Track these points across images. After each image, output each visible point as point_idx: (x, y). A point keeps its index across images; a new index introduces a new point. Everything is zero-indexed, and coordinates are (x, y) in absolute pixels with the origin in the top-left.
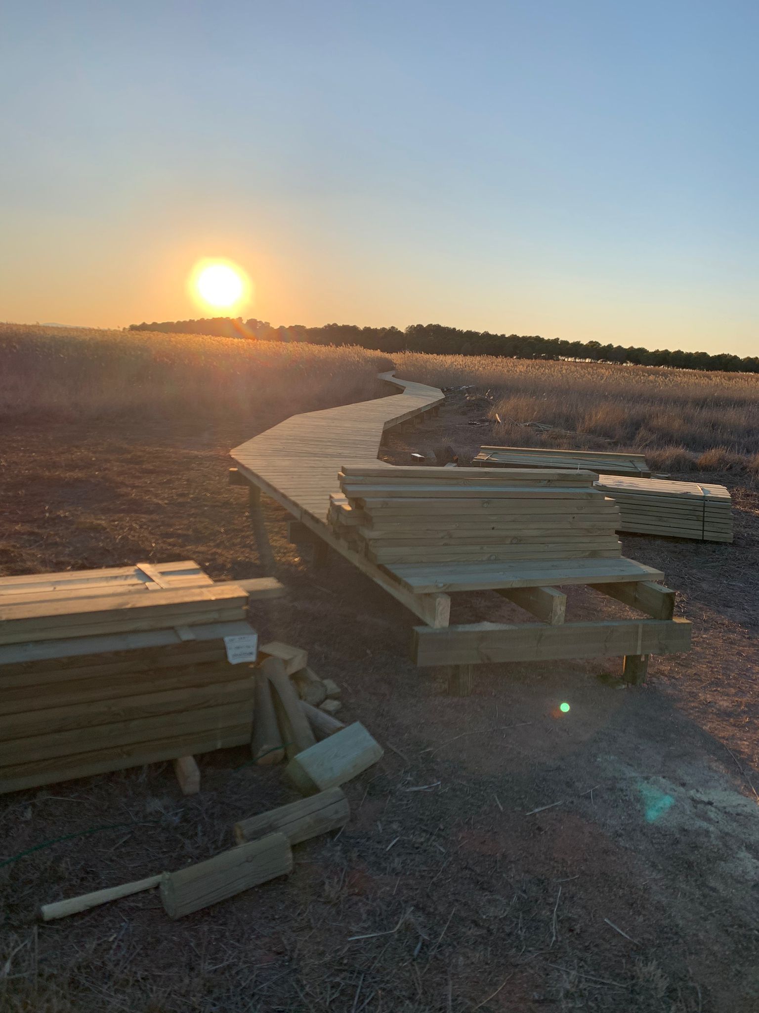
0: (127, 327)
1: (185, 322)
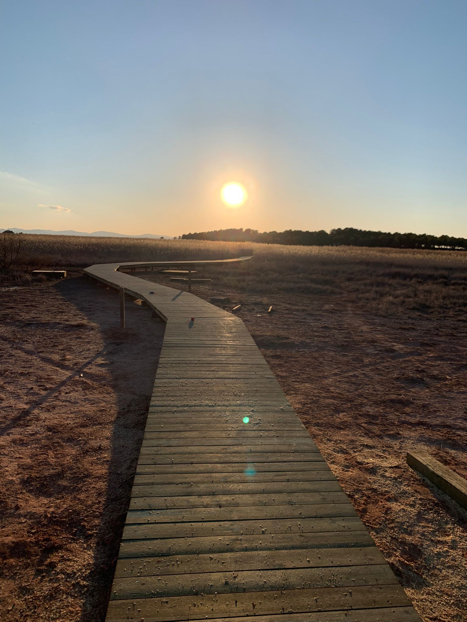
0: (181, 236)
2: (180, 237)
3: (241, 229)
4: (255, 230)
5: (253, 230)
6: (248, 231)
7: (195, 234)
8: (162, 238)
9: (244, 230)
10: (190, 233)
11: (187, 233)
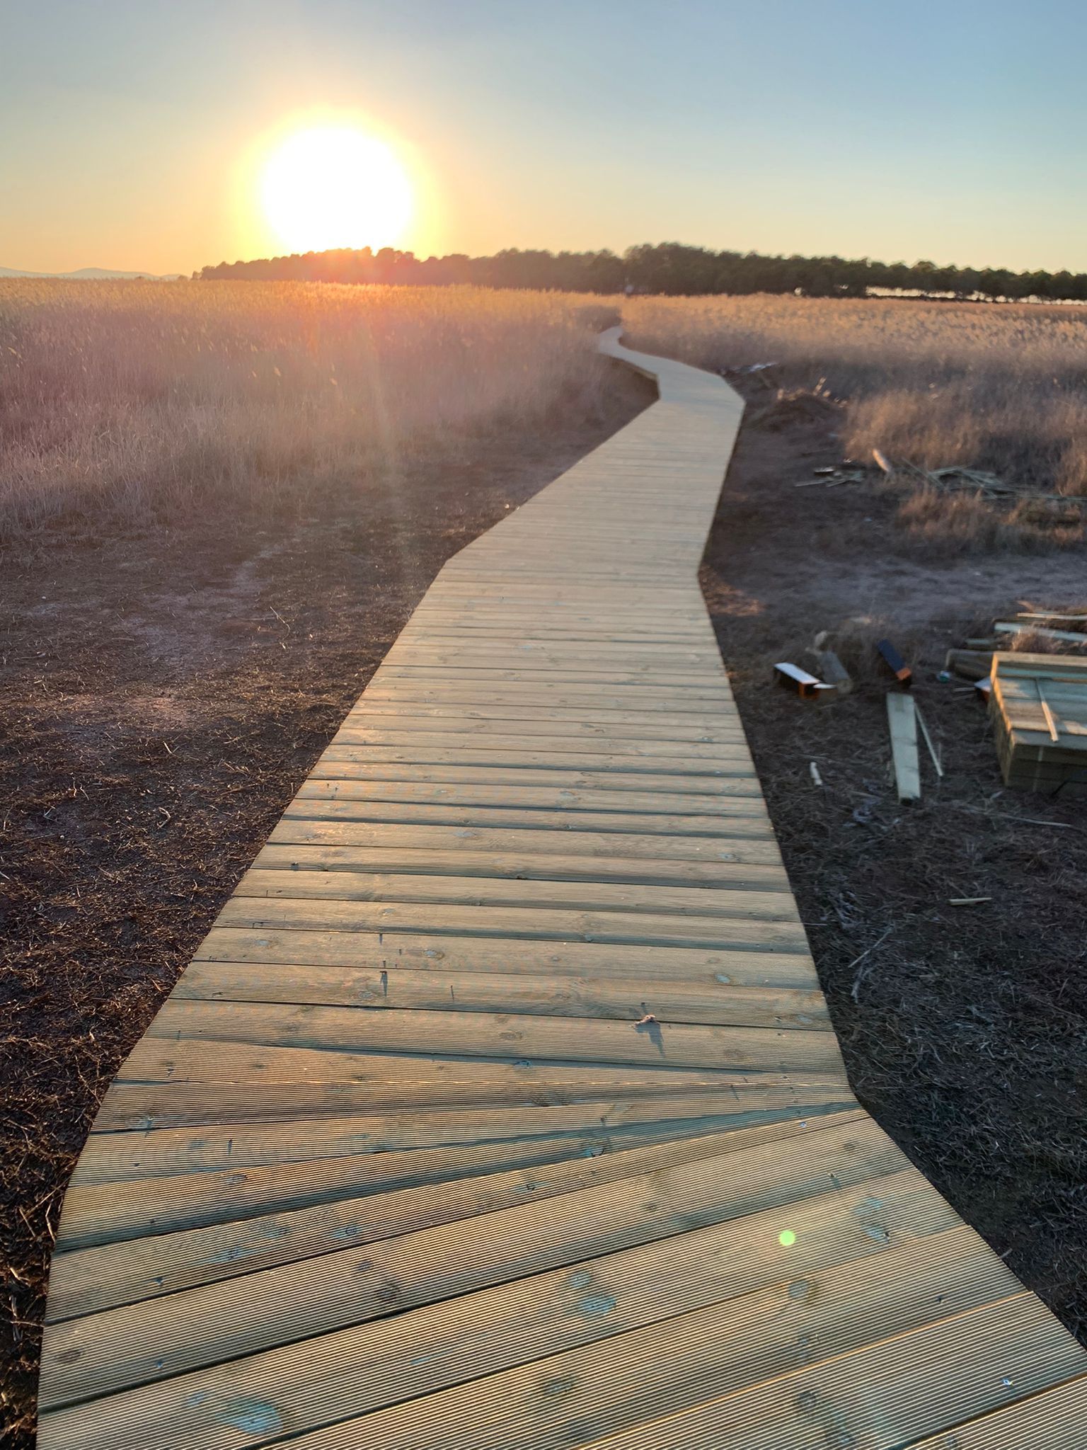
0: (199, 271)
1: (284, 258)
2: (195, 274)
3: (368, 250)
4: (404, 250)
5: (399, 252)
6: (387, 253)
7: (239, 263)
8: (140, 277)
9: (375, 253)
10: (224, 264)
11: (215, 263)
